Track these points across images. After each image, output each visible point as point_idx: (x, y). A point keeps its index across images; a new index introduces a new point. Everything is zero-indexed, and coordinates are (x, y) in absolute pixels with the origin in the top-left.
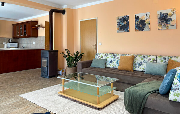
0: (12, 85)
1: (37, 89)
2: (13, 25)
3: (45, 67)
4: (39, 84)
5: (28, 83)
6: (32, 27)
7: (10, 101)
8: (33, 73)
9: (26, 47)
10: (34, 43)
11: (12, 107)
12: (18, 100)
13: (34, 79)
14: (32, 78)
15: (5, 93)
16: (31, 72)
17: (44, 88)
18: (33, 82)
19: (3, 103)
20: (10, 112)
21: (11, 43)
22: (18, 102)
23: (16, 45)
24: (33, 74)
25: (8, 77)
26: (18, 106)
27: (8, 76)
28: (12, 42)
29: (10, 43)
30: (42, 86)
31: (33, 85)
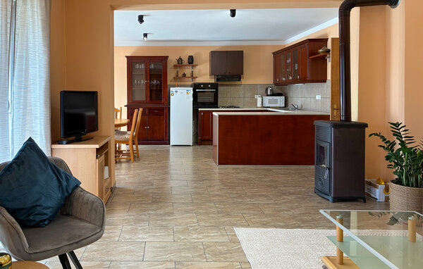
0: (240, 197)
1: (283, 224)
2: (275, 54)
3: (324, 168)
4: (296, 212)
5: (272, 202)
6: (310, 56)
7: (208, 236)
8: (304, 177)
9: (302, 106)
10: (318, 97)
11: (201, 253)
12: (226, 239)
13: (292, 194)
14: (292, 190)
15: (213, 213)
16: (300, 173)
17: (301, 227)
18: (285, 203)
19: (195, 236)
20: (190, 263)
21: (271, 95)
22: (222, 244)
23: (280, 101)
24: (300, 180)
25: (243, 175)
26: (214, 254)
27: (245, 174)
28: (273, 95)
29: (268, 95)
30: (300, 220)
31: (280, 211)
